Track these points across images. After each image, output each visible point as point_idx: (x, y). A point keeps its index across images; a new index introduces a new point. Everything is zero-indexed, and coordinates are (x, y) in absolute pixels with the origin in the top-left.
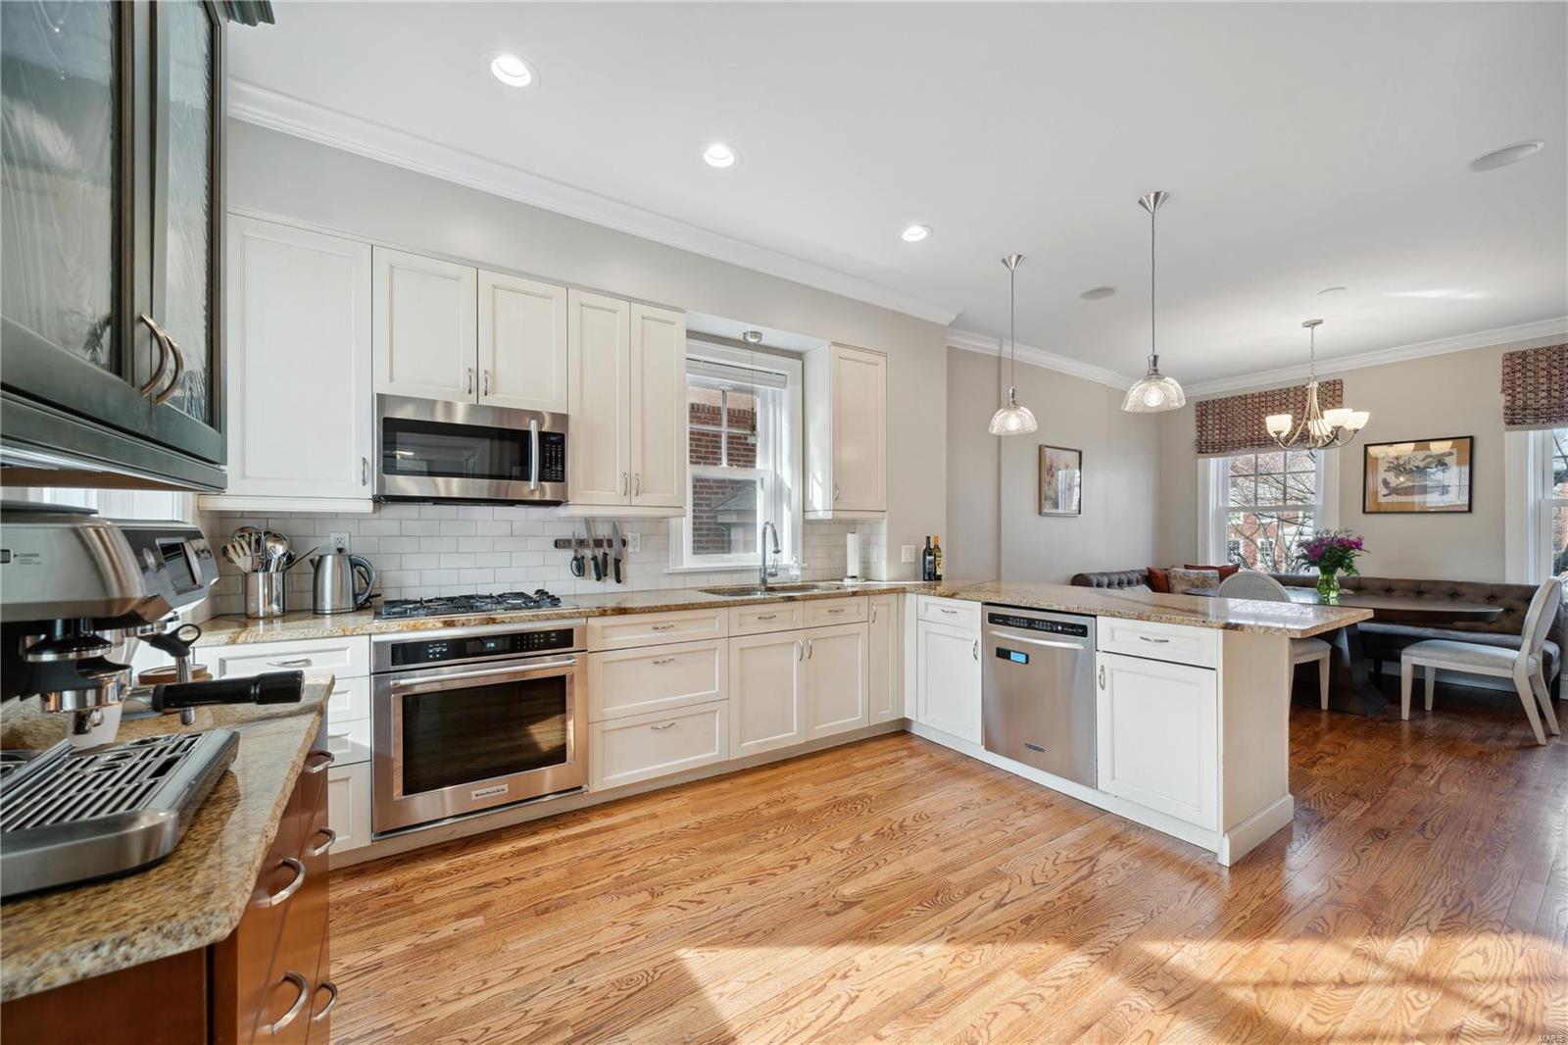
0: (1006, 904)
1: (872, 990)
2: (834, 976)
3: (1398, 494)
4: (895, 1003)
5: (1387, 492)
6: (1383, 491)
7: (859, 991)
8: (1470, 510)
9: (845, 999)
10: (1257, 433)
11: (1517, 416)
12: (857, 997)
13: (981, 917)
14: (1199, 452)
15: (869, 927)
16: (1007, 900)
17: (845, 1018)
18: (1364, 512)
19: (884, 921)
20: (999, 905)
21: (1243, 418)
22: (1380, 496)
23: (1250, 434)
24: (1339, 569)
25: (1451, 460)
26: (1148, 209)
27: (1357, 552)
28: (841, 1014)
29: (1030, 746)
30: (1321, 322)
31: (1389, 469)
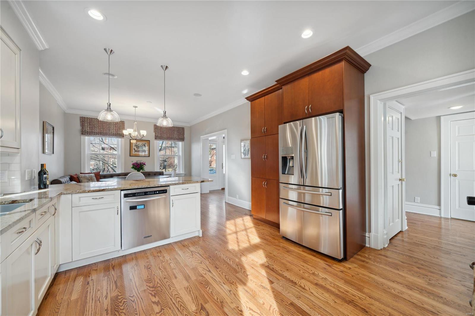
0: (209, 270)
1: (246, 304)
2: (241, 314)
3: (137, 152)
4: (251, 299)
5: (135, 151)
6: (134, 151)
7: (247, 307)
8: (149, 156)
9: (251, 311)
10: (102, 131)
11: (156, 138)
12: (250, 308)
13: (214, 276)
14: (82, 134)
15: (217, 303)
16: (208, 270)
17: (259, 312)
18: (130, 156)
19: (214, 299)
20: (210, 271)
21: (98, 126)
22: (133, 152)
23: (100, 131)
24: (142, 170)
25: (146, 145)
26: (163, 69)
27: (144, 166)
28: (257, 313)
29: (146, 237)
30: (137, 107)
31: (135, 146)
